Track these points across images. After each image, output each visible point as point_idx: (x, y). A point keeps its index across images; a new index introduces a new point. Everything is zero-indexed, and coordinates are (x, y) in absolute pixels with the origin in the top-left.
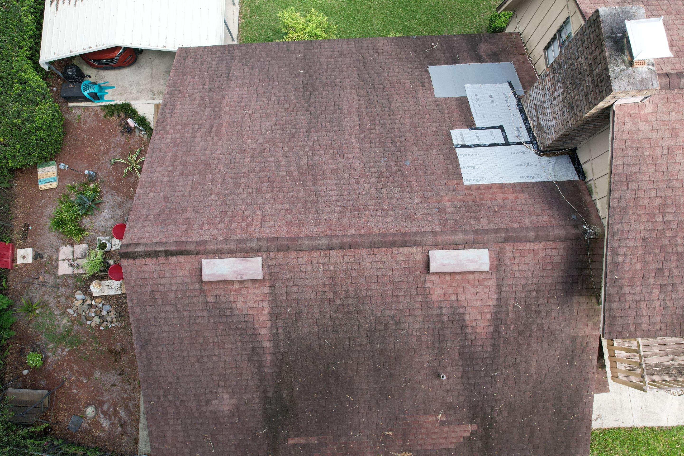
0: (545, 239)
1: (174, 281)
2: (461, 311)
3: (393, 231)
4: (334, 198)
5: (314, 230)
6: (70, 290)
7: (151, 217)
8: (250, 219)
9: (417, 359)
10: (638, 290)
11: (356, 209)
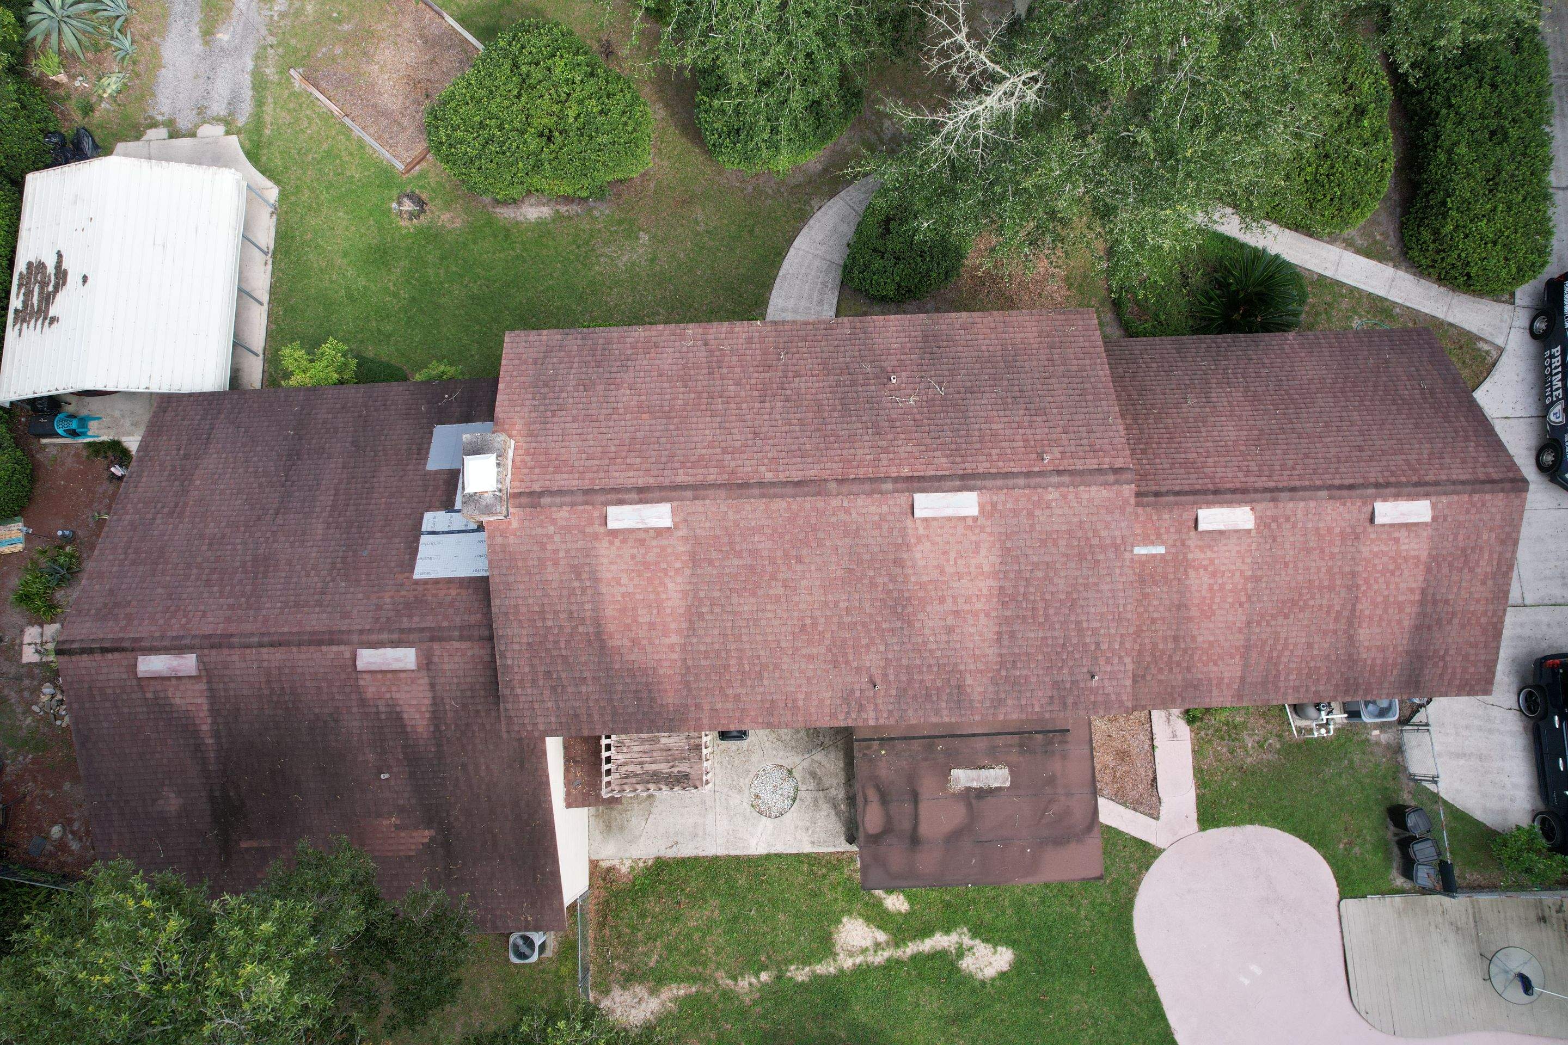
0: (470, 638)
1: (111, 677)
2: (398, 709)
3: (324, 629)
4: (278, 593)
5: (248, 627)
6: (36, 683)
7: (93, 612)
8: (191, 615)
9: (361, 758)
10: (529, 691)
11: (297, 605)
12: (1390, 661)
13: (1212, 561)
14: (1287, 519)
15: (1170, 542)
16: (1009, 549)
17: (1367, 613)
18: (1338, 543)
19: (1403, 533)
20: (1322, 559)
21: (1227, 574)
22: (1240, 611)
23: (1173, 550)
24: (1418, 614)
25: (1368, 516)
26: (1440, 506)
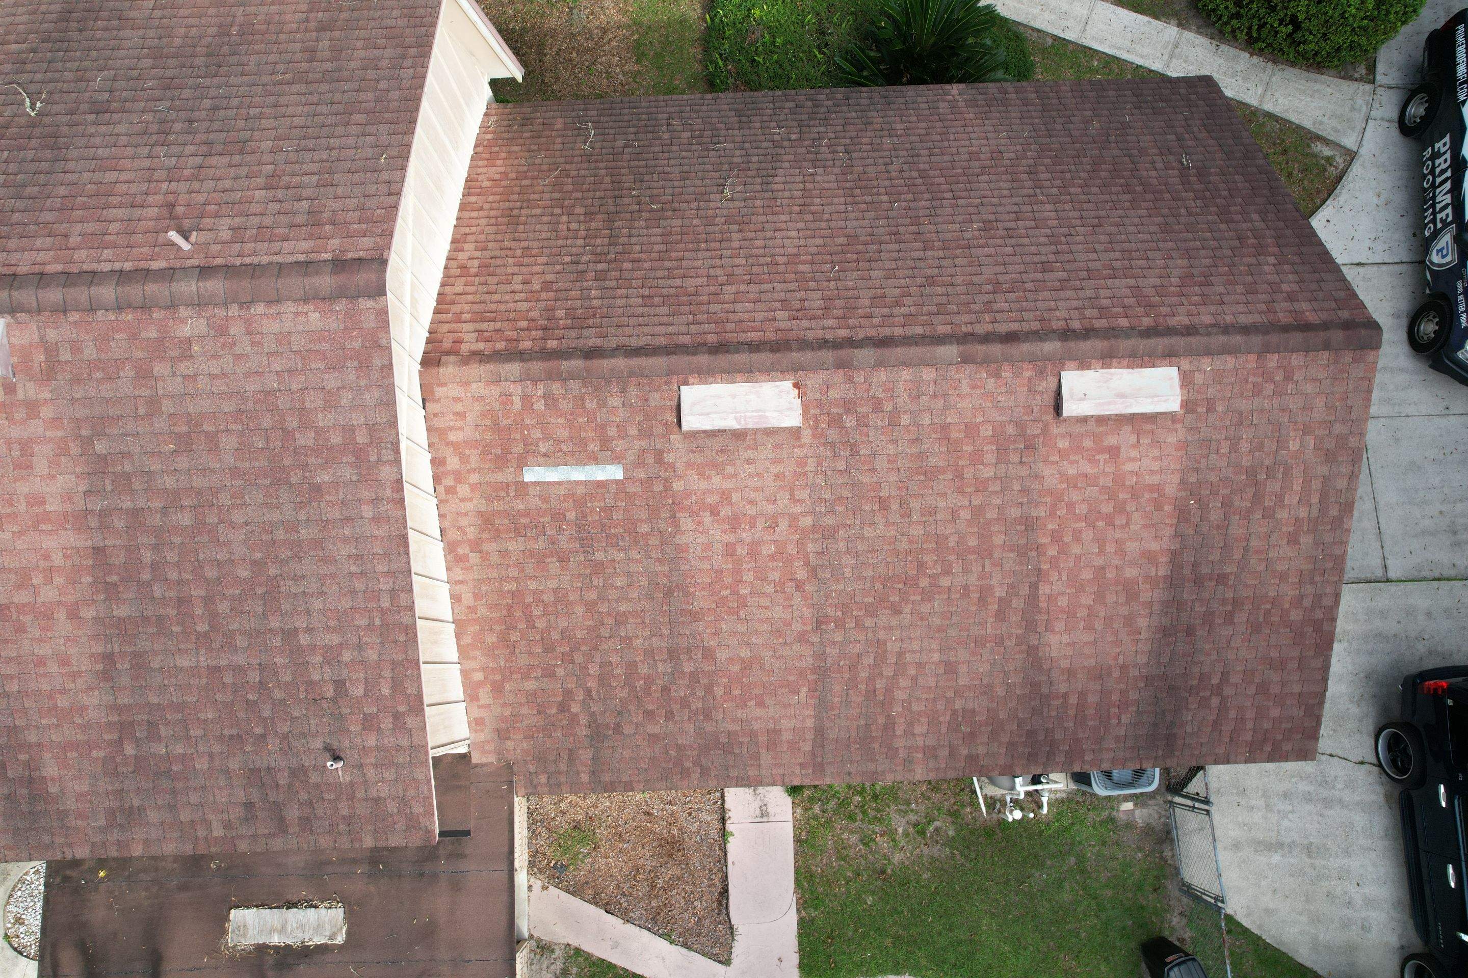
12: (1115, 698)
13: (725, 496)
14: (878, 408)
15: (632, 456)
16: (103, 459)
17: (1062, 602)
18: (990, 458)
19: (1126, 437)
20: (960, 491)
21: (760, 523)
22: (797, 598)
23: (641, 473)
24: (1166, 604)
25: (1049, 399)
26: (1199, 378)
